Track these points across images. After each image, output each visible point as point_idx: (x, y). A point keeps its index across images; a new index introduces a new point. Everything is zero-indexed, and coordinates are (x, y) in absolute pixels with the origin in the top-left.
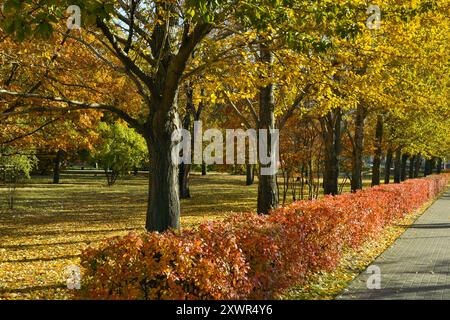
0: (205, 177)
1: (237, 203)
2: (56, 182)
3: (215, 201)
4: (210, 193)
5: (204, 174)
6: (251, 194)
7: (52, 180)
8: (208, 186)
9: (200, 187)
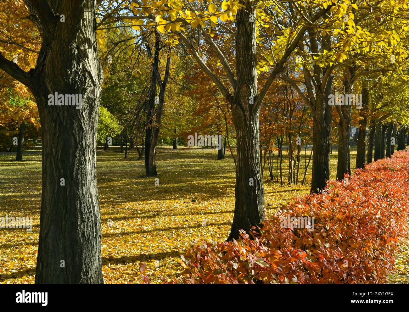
0: (176, 151)
1: (208, 181)
2: (19, 159)
3: (185, 179)
4: (179, 169)
5: (175, 147)
6: (223, 170)
7: (15, 157)
8: (178, 162)
9: (169, 162)
